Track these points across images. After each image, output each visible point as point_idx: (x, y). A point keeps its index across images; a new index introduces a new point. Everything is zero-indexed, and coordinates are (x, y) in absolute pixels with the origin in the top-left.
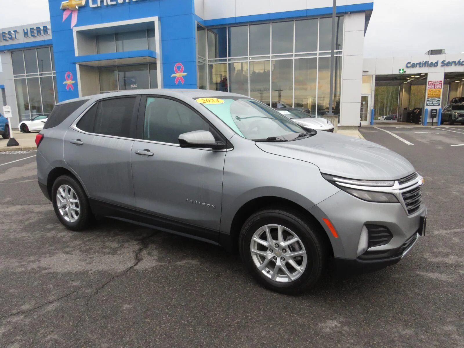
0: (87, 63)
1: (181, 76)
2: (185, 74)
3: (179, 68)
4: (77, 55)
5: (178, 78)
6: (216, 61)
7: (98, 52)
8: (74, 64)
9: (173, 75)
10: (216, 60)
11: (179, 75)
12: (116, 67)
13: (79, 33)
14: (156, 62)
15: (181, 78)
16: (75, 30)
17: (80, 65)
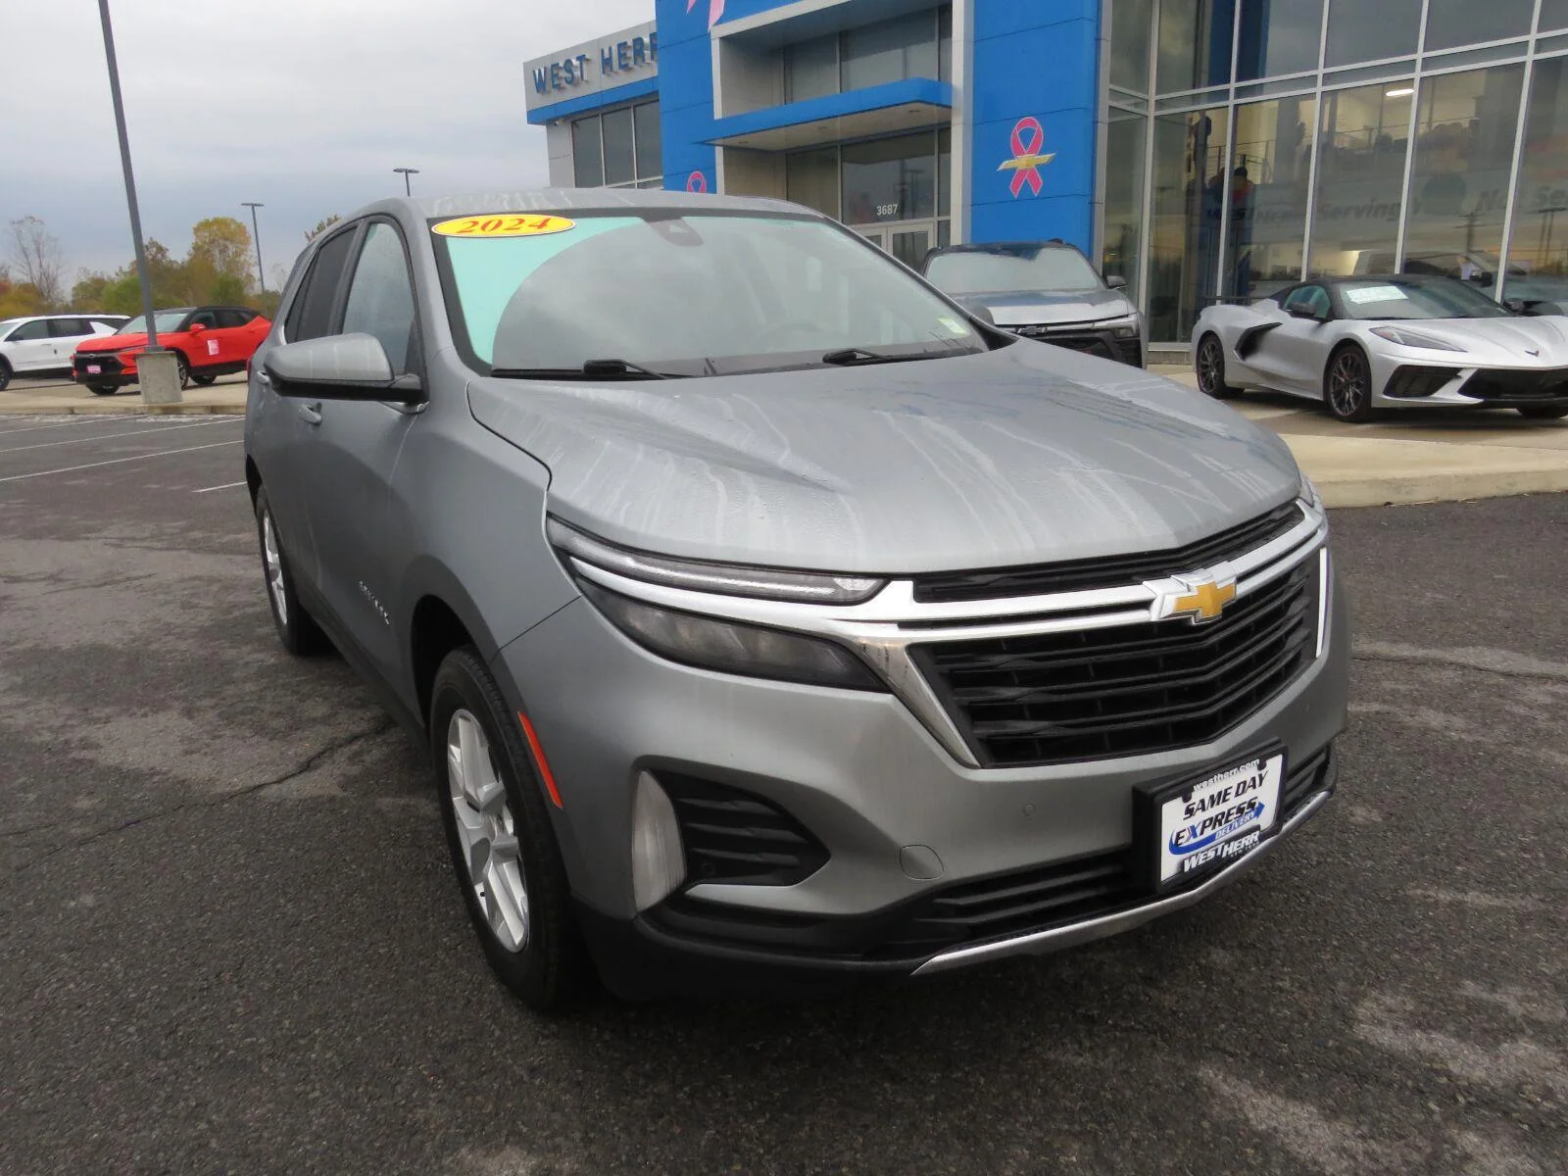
0: (742, 139)
1: (1033, 166)
2: (1045, 158)
3: (1026, 136)
4: (718, 114)
5: (1023, 172)
6: (1195, 98)
7: (788, 97)
8: (709, 144)
9: (1005, 165)
10: (1193, 96)
11: (1024, 161)
12: (836, 147)
13: (726, 40)
14: (949, 123)
15: (1032, 174)
16: (717, 32)
17: (727, 149)
